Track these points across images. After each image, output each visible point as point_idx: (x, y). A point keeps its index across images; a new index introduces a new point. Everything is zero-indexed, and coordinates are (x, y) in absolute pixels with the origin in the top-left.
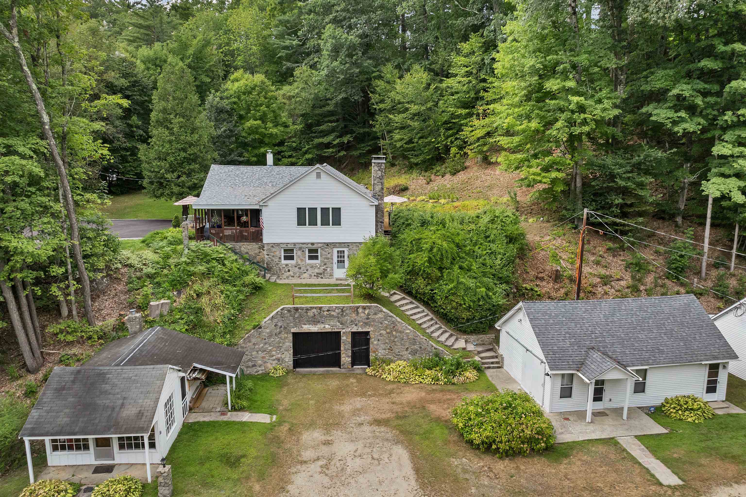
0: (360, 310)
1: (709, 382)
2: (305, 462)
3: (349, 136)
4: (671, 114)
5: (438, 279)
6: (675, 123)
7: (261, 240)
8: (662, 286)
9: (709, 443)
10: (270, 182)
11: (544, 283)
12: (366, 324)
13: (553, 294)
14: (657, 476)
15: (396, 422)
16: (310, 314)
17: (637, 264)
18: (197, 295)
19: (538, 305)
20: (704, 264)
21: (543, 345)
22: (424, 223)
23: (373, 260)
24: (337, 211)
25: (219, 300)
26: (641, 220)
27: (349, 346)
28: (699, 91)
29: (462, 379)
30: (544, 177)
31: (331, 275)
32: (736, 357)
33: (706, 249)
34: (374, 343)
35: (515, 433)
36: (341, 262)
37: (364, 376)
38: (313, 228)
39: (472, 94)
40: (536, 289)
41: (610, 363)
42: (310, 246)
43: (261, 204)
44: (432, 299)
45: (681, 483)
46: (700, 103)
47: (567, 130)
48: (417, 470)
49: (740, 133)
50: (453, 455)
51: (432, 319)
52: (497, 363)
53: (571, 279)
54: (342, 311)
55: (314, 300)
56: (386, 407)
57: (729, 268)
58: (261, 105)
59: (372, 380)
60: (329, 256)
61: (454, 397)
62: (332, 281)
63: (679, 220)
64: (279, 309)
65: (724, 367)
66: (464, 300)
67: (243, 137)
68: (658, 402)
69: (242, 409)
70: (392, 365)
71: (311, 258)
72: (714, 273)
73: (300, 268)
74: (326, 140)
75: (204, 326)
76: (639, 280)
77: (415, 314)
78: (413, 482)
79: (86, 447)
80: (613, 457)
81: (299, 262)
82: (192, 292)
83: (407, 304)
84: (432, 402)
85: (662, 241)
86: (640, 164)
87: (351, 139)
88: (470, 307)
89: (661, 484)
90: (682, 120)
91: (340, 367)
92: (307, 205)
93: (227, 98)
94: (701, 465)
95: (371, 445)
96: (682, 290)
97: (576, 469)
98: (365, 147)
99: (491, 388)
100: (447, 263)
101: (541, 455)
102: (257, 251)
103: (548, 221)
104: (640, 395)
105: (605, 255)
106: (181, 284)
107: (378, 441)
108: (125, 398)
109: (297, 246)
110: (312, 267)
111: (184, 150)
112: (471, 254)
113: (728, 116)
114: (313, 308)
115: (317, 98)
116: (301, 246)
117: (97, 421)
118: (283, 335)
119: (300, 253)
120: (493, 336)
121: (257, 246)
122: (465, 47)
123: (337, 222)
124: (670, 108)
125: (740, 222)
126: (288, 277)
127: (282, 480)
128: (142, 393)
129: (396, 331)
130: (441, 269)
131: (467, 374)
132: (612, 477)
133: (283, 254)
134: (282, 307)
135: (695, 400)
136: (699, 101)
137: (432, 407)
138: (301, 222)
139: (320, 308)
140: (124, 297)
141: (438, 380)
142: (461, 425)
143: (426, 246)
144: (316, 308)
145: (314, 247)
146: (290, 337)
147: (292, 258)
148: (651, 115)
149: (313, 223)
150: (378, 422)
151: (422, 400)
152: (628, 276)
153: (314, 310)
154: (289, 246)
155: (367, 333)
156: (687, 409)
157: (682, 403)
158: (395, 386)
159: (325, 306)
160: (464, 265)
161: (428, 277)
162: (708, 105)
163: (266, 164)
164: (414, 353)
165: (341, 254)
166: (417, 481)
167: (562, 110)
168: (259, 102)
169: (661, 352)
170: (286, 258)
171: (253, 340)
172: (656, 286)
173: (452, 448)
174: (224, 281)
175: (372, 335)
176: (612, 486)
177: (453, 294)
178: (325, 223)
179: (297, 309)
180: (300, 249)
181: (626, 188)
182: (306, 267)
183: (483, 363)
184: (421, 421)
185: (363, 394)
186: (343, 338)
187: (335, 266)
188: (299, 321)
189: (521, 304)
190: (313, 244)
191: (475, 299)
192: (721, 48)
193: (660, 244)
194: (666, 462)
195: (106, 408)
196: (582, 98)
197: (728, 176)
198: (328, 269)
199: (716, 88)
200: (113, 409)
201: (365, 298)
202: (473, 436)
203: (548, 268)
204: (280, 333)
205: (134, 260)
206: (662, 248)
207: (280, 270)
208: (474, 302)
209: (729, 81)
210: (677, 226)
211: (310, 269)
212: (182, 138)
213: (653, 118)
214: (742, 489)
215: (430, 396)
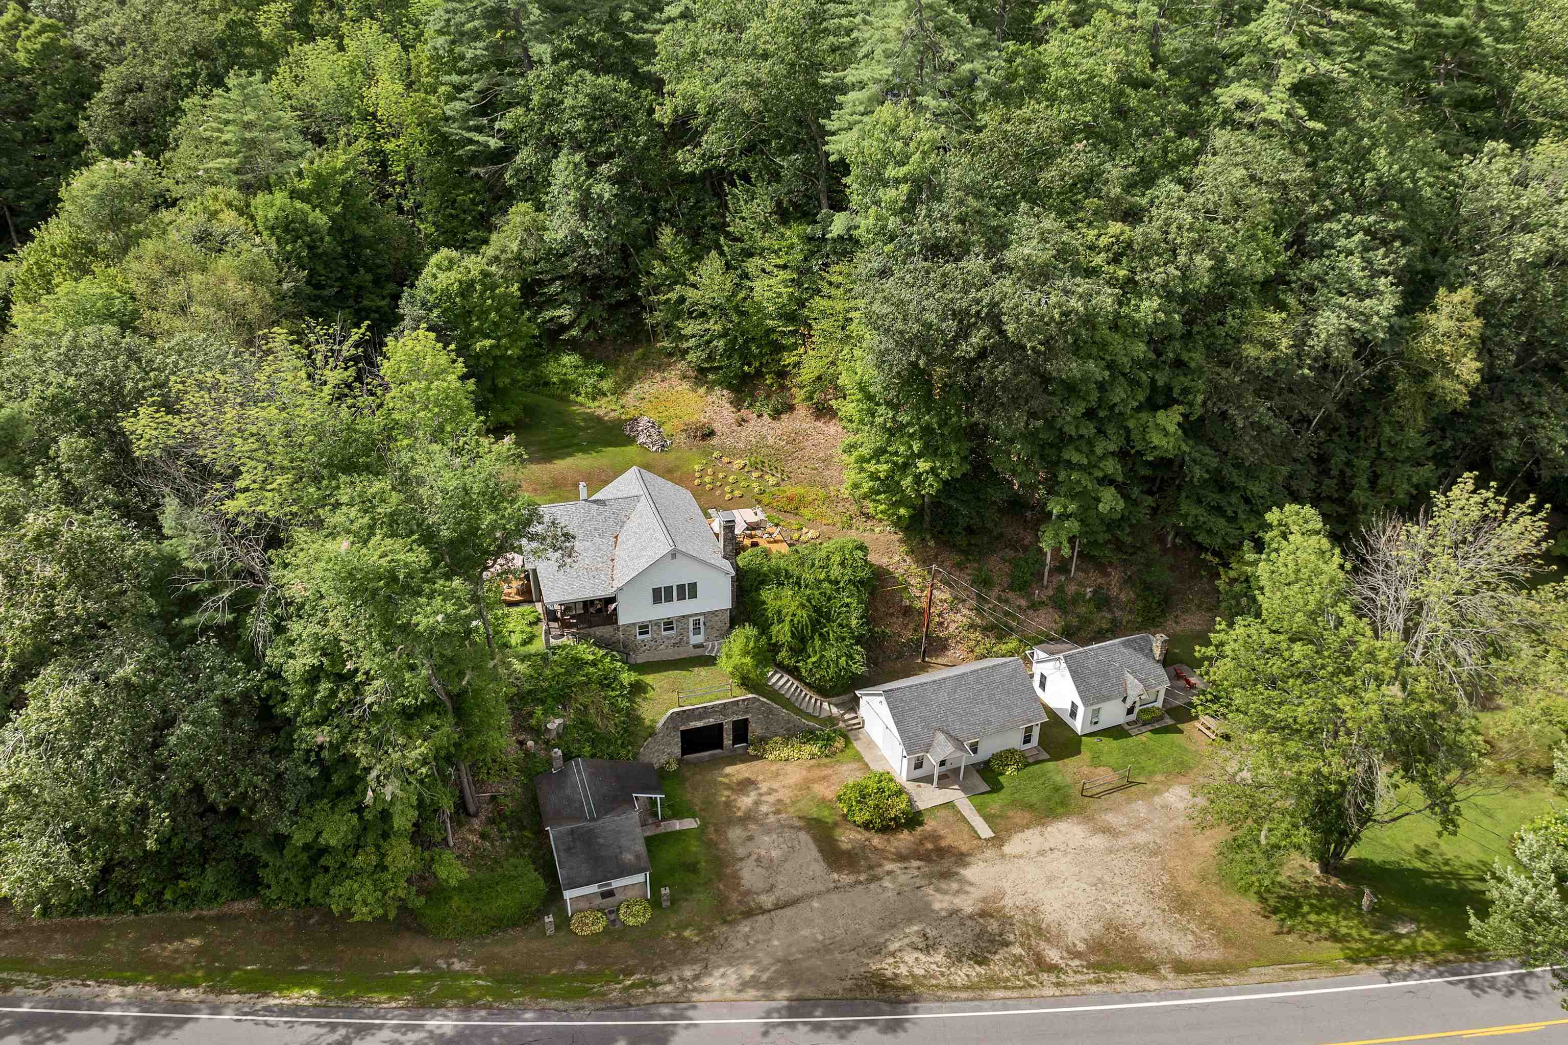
0: (740, 703)
2: (742, 859)
7: (616, 624)
9: (1017, 795)
14: (979, 831)
15: (793, 808)
16: (697, 713)
24: (693, 586)
27: (731, 732)
29: (832, 749)
34: (752, 726)
36: (697, 630)
37: (747, 757)
38: (668, 604)
41: (951, 744)
42: (666, 620)
43: (616, 592)
45: (993, 835)
48: (822, 852)
51: (797, 688)
52: (858, 723)
54: (725, 706)
59: (755, 762)
60: (685, 626)
61: (831, 772)
68: (986, 758)
69: (669, 818)
70: (771, 743)
71: (666, 630)
72: (1055, 579)
73: (656, 641)
80: (950, 819)
81: (655, 635)
89: (980, 839)
91: (722, 748)
92: (663, 585)
94: (1008, 817)
99: (857, 756)
100: (808, 632)
102: (614, 634)
108: (619, 847)
109: (653, 622)
110: (668, 638)
117: (610, 869)
118: (673, 735)
119: (655, 628)
121: (612, 629)
123: (693, 595)
128: (629, 840)
130: (802, 640)
131: (837, 744)
133: (638, 632)
135: (1014, 752)
137: (816, 787)
138: (657, 601)
141: (813, 754)
142: (845, 810)
145: (670, 621)
146: (679, 735)
147: (647, 633)
149: (669, 600)
150: (779, 810)
151: (805, 780)
154: (645, 623)
155: (747, 720)
156: (1006, 765)
157: (1005, 756)
158: (778, 765)
160: (824, 632)
165: (697, 623)
166: (824, 861)
170: (641, 634)
175: (751, 722)
176: (950, 845)
178: (681, 598)
179: (684, 712)
180: (656, 624)
182: (662, 638)
183: (847, 726)
184: (811, 804)
186: (726, 727)
187: (691, 633)
188: (687, 721)
190: (669, 618)
194: (985, 818)
198: (685, 637)
214: (1028, 833)
215: (810, 775)
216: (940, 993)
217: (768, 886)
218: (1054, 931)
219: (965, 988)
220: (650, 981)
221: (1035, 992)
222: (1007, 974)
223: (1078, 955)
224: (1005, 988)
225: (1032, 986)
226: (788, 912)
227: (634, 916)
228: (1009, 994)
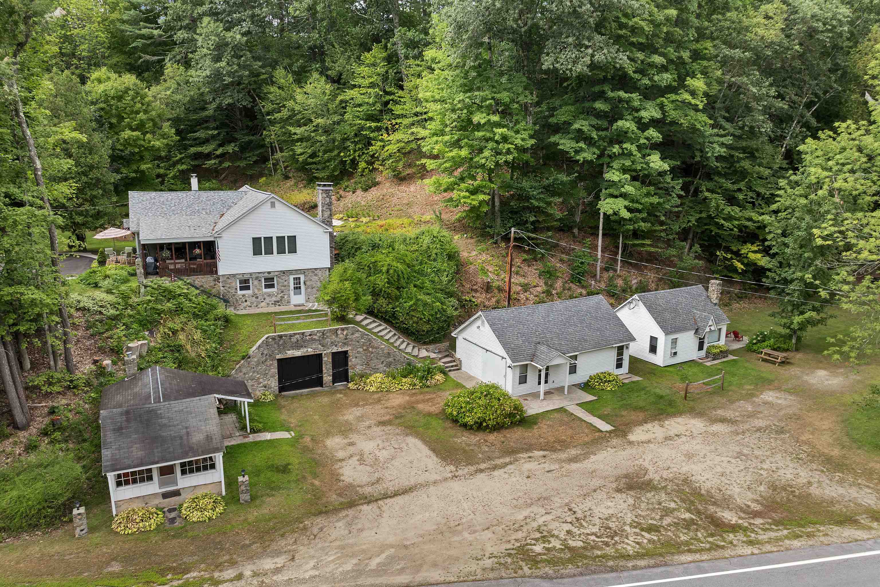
0: (339, 332)
1: (618, 360)
2: (343, 460)
3: (233, 144)
4: (574, 144)
5: (397, 298)
6: (577, 152)
7: (216, 272)
8: (569, 289)
9: (625, 402)
10: (203, 209)
11: (478, 294)
12: (345, 344)
13: (487, 303)
14: (598, 426)
15: (398, 421)
16: (294, 339)
17: (548, 272)
18: (173, 332)
19: (495, 313)
20: (598, 268)
21: (505, 345)
22: (375, 247)
23: (347, 284)
24: (293, 239)
25: (198, 336)
26: (550, 233)
27: (330, 366)
28: (593, 126)
29: (433, 381)
30: (472, 199)
31: (289, 302)
32: (634, 339)
33: (599, 256)
34: (352, 361)
35: (498, 412)
36: (297, 288)
37: (347, 391)
38: (269, 257)
39: (378, 107)
40: (474, 300)
41: (555, 353)
42: (266, 274)
43: (216, 235)
44: (394, 316)
45: (613, 428)
46: (595, 137)
47: (494, 159)
48: (434, 450)
49: (624, 162)
50: (455, 436)
51: (395, 334)
52: (456, 366)
53: (500, 289)
54: (323, 334)
55: (292, 327)
56: (383, 411)
57: (616, 271)
58: (137, 112)
59: (356, 393)
60: (286, 283)
61: (434, 396)
62: (292, 308)
63: (576, 231)
64: (264, 338)
65: (627, 348)
66: (424, 315)
67: (119, 150)
68: (585, 379)
69: (259, 431)
70: (372, 378)
71: (267, 287)
72: (606, 275)
73: (257, 298)
74: (206, 149)
75: (188, 363)
76: (551, 286)
77: (380, 331)
78: (435, 458)
79: (150, 478)
80: (566, 419)
81: (256, 291)
82: (166, 330)
83: (371, 323)
84: (418, 402)
85: (564, 251)
86: (549, 186)
87: (236, 149)
88: (429, 320)
89: (601, 431)
90: (581, 150)
91: (322, 386)
92: (262, 234)
93: (93, 103)
94: (622, 416)
95: (387, 440)
96: (584, 292)
97: (545, 431)
98: (252, 157)
99: (459, 386)
100: (403, 282)
101: (518, 425)
102: (212, 284)
103: (472, 238)
104: (573, 375)
105: (522, 266)
106: (151, 323)
107: (391, 436)
108: (187, 428)
109: (254, 276)
110: (269, 295)
111: (84, 173)
112: (421, 273)
113: (616, 149)
114: (295, 334)
115: (192, 100)
116: (257, 276)
117: (171, 450)
118: (269, 363)
119: (256, 282)
120: (447, 344)
121: (212, 279)
122: (368, 57)
123: (293, 250)
124: (572, 139)
125: (623, 233)
126: (245, 308)
127: (333, 474)
128: (200, 421)
129: (373, 347)
130: (398, 288)
131: (437, 377)
132: (570, 432)
133: (238, 285)
134: (267, 336)
135: (609, 374)
136: (594, 135)
137: (420, 406)
138: (257, 252)
139: (303, 334)
140: (88, 343)
141: (415, 385)
142: (455, 413)
143: (384, 269)
144: (299, 334)
145: (270, 276)
146: (276, 364)
147: (248, 288)
148: (558, 144)
149: (269, 252)
150: (382, 423)
151: (408, 402)
152: (542, 283)
153: (298, 336)
154: (245, 276)
155: (346, 352)
156: (606, 381)
157: (602, 377)
158: (380, 395)
159: (307, 331)
160: (418, 283)
161: (388, 296)
162: (600, 138)
163: (190, 190)
164: (389, 365)
165: (297, 280)
166: (437, 457)
167: (487, 140)
168: (135, 109)
169: (586, 341)
170: (242, 289)
171: (244, 370)
172: (564, 290)
173: (452, 432)
174: (196, 316)
175: (350, 353)
176: (572, 437)
177: (414, 310)
178: (281, 251)
179: (281, 337)
180: (257, 278)
181: (539, 208)
182: (263, 295)
183: (447, 367)
184: (417, 418)
185: (357, 405)
186: (325, 359)
187: (292, 293)
188: (284, 348)
189: (480, 313)
190: (269, 273)
191: (433, 312)
192: (611, 94)
193: (563, 253)
194: (600, 417)
195: (173, 438)
196: (505, 129)
197: (616, 197)
198: (286, 297)
199: (605, 124)
200: (181, 438)
201: (337, 321)
202: (467, 419)
203: (479, 280)
204: (266, 361)
205: (87, 303)
206: (565, 257)
207: (237, 300)
208: (432, 315)
209: (616, 121)
210: (574, 236)
211: (267, 298)
212: (82, 160)
213: (560, 147)
214: (649, 426)
215: (413, 399)
216: (611, 563)
217: (374, 479)
218: (718, 496)
219: (639, 556)
220: (211, 579)
221: (727, 553)
222: (683, 538)
223: (756, 514)
224: (690, 551)
225: (723, 547)
226: (399, 500)
227: (202, 510)
228: (697, 557)
